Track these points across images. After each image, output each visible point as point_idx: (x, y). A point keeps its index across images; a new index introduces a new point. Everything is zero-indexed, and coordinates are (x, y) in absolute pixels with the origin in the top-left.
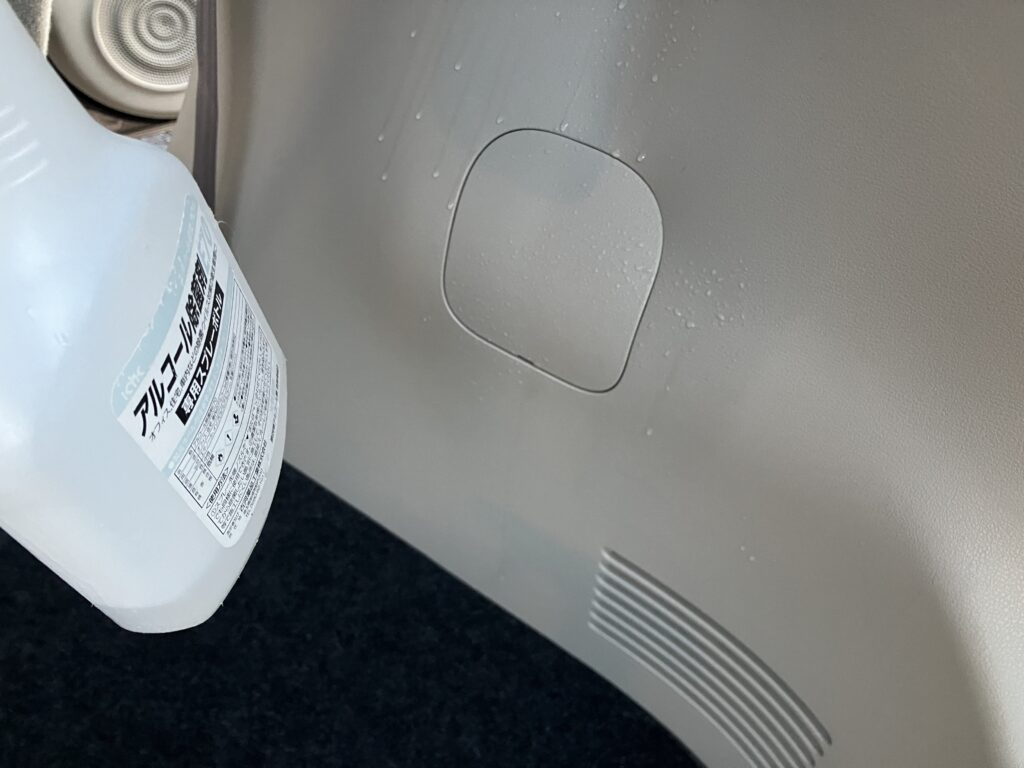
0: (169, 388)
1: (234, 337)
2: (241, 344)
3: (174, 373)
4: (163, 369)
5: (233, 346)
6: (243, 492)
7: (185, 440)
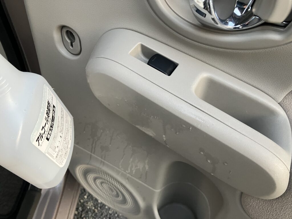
0: (44, 134)
1: (59, 117)
2: (61, 118)
3: (45, 130)
4: (42, 130)
5: (59, 119)
6: (64, 154)
7: (49, 145)
